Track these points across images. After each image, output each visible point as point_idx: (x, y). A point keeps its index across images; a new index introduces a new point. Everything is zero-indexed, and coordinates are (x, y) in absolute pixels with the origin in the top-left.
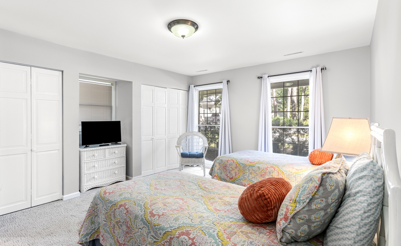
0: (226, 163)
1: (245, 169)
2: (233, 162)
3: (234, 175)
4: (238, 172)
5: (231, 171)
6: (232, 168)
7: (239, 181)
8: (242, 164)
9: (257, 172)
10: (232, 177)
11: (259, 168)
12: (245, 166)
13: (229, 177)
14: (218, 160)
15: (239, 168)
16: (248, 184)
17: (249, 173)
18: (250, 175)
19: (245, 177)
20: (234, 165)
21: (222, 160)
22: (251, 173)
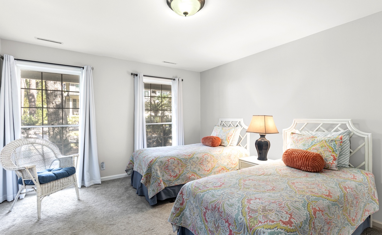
0: (167, 163)
1: (187, 163)
2: (175, 160)
3: (178, 172)
4: (181, 167)
5: (174, 169)
6: (174, 166)
7: (183, 175)
8: (183, 159)
9: (197, 162)
10: (177, 175)
11: (197, 158)
12: (186, 160)
13: (172, 176)
14: (157, 162)
15: (181, 164)
16: (191, 175)
17: (190, 165)
18: (192, 167)
19: (188, 169)
20: (176, 162)
21: (161, 162)
22: (192, 165)
